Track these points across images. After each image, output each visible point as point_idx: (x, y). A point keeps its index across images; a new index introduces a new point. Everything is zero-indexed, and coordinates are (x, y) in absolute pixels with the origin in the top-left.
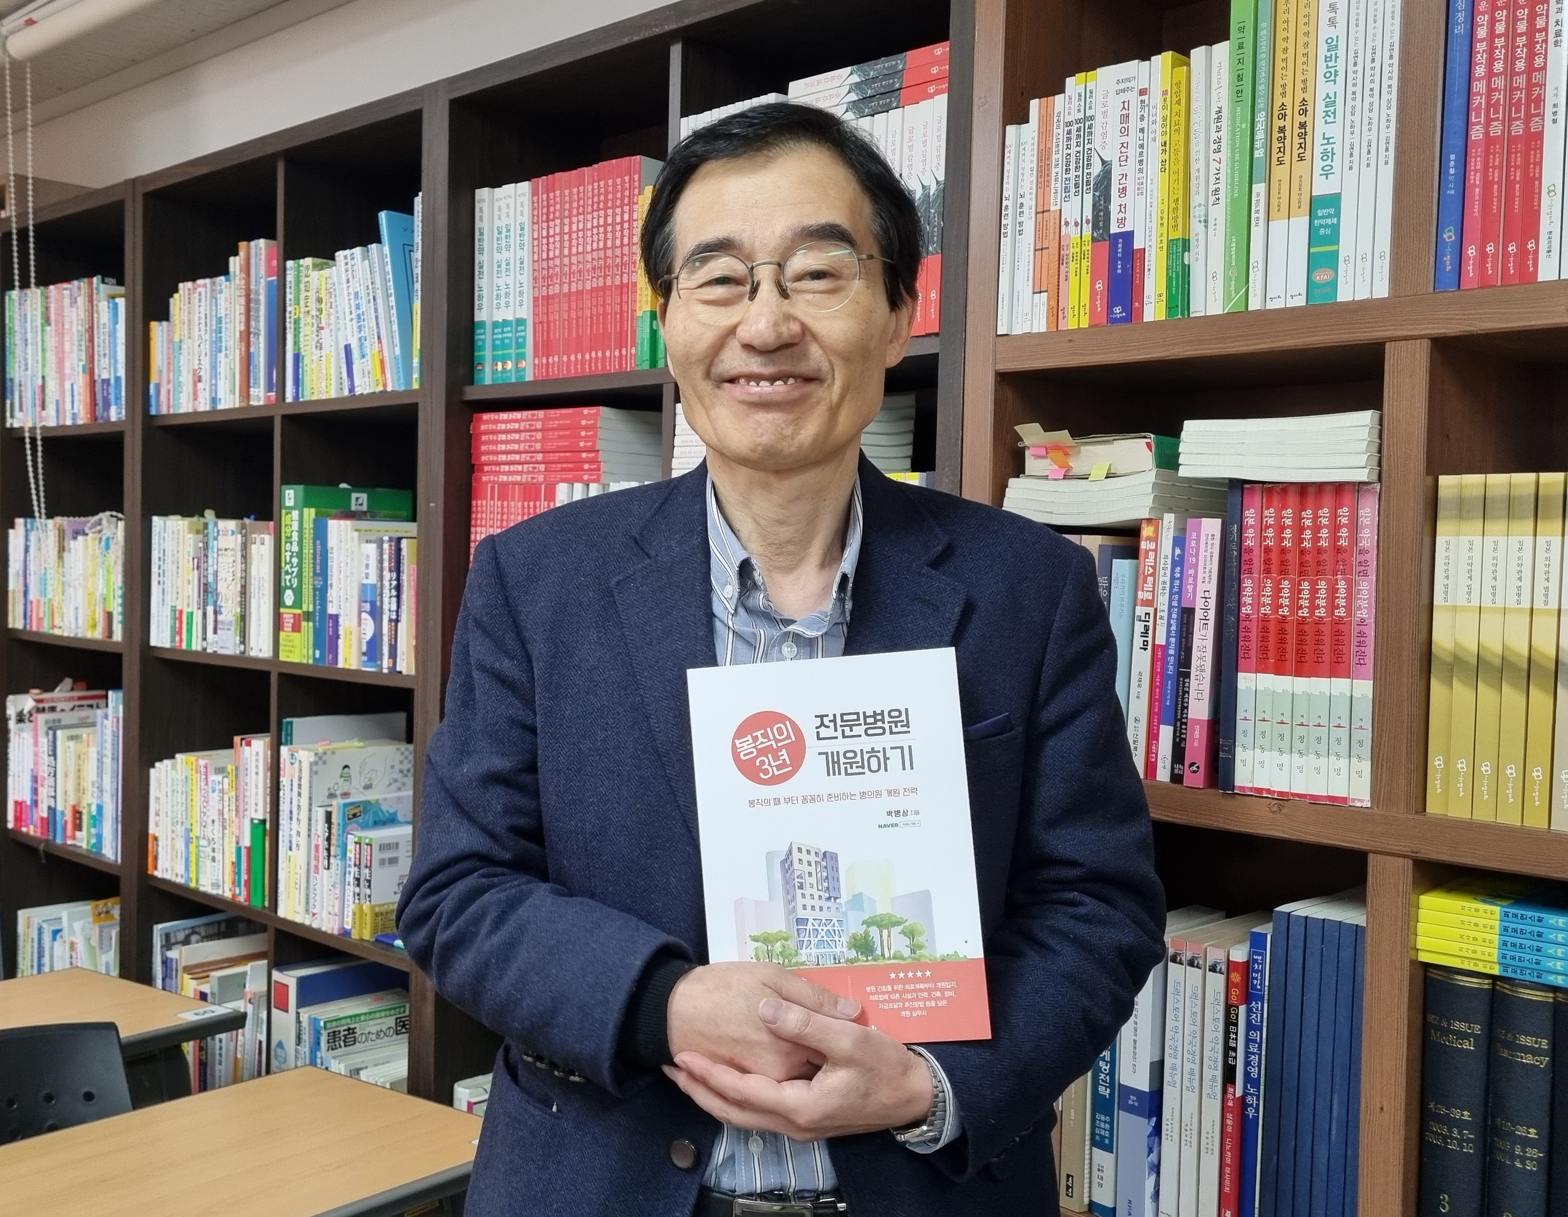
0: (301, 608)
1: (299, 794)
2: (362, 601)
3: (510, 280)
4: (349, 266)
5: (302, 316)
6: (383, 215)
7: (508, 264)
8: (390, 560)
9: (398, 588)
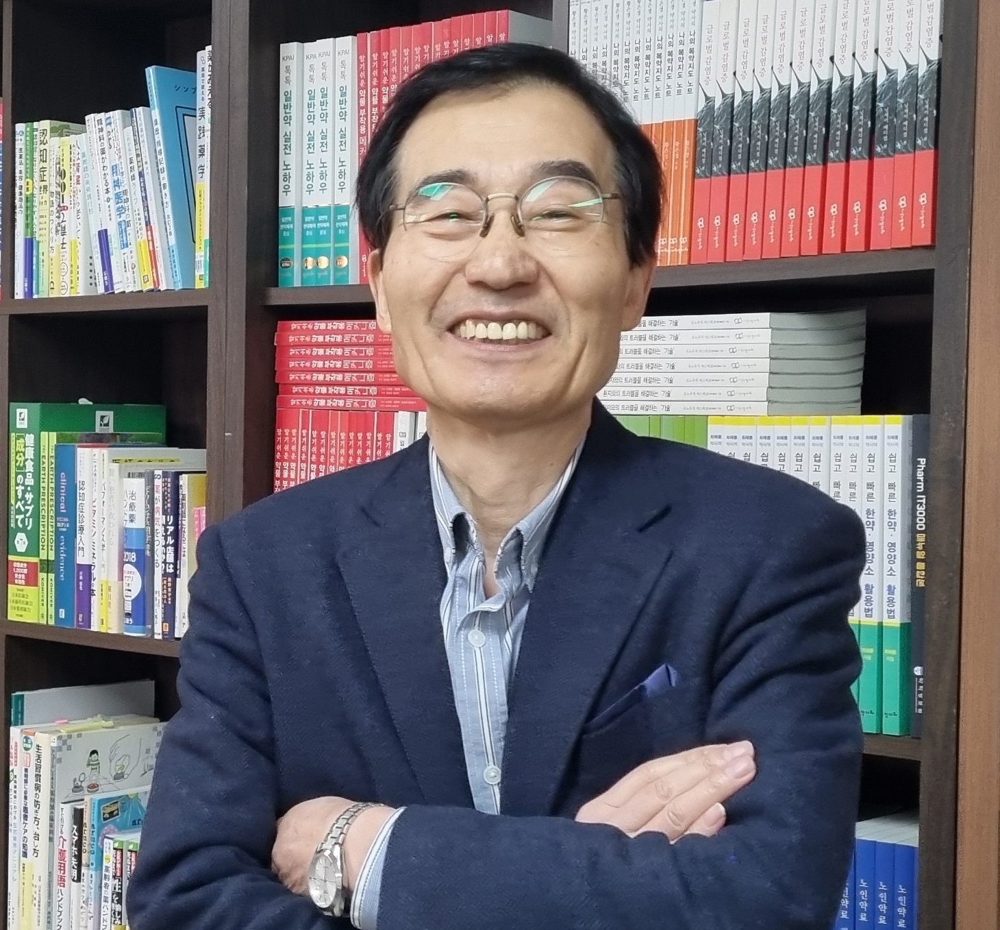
0: (39, 556)
1: (38, 788)
2: (123, 550)
3: (327, 157)
4: (105, 133)
5: (36, 192)
6: (151, 72)
7: (324, 137)
8: (164, 500)
9: (176, 535)
